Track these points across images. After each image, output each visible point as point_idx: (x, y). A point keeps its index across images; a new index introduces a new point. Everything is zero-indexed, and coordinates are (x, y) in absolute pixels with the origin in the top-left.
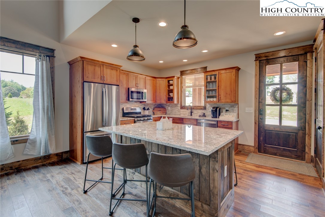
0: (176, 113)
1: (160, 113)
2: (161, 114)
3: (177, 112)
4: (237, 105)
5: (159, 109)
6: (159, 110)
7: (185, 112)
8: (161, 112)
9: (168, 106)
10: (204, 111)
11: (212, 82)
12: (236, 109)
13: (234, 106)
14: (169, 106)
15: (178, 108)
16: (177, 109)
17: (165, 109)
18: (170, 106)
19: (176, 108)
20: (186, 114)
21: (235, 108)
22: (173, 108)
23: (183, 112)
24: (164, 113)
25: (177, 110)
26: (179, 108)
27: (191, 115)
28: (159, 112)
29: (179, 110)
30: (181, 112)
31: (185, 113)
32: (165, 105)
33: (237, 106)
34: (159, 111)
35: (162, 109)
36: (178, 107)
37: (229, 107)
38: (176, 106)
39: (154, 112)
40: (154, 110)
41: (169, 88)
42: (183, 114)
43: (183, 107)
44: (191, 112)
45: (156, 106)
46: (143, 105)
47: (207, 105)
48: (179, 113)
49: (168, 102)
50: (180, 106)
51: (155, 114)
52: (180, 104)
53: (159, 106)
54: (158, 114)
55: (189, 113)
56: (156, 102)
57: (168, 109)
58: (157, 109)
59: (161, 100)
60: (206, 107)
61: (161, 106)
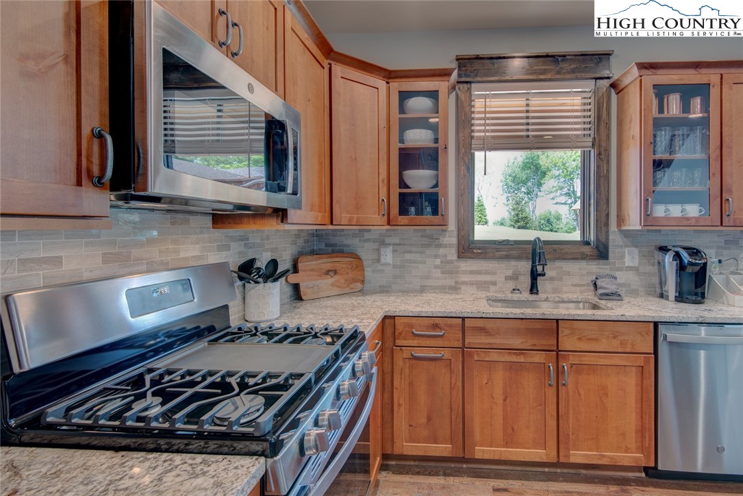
0: (428, 283)
1: (333, 285)
2: (336, 291)
3: (437, 273)
5: (324, 263)
6: (328, 266)
7: (487, 273)
8: (336, 277)
9: (374, 241)
10: (596, 267)
14: (383, 244)
15: (442, 251)
16: (436, 256)
17: (358, 258)
18: (387, 240)
19: (429, 251)
20: (494, 283)
22: (408, 256)
23: (479, 273)
24: (354, 281)
25: (438, 261)
26: (452, 254)
27: (534, 289)
28: (330, 280)
29: (451, 262)
30: (465, 272)
31: (488, 278)
32: (354, 236)
34: (327, 272)
35: (342, 263)
36: (440, 246)
38: (425, 240)
39: (296, 287)
40: (296, 269)
42: (471, 283)
43: (469, 248)
44: (535, 276)
46: (233, 239)
47: (611, 237)
48: (452, 283)
49: (403, 219)
50: (454, 241)
51: (304, 295)
52: (455, 234)
53: (314, 245)
54: (322, 294)
55: (515, 277)
56: (332, 223)
57: (378, 260)
58: (317, 262)
59: (358, 208)
60: (606, 247)
61: (327, 245)
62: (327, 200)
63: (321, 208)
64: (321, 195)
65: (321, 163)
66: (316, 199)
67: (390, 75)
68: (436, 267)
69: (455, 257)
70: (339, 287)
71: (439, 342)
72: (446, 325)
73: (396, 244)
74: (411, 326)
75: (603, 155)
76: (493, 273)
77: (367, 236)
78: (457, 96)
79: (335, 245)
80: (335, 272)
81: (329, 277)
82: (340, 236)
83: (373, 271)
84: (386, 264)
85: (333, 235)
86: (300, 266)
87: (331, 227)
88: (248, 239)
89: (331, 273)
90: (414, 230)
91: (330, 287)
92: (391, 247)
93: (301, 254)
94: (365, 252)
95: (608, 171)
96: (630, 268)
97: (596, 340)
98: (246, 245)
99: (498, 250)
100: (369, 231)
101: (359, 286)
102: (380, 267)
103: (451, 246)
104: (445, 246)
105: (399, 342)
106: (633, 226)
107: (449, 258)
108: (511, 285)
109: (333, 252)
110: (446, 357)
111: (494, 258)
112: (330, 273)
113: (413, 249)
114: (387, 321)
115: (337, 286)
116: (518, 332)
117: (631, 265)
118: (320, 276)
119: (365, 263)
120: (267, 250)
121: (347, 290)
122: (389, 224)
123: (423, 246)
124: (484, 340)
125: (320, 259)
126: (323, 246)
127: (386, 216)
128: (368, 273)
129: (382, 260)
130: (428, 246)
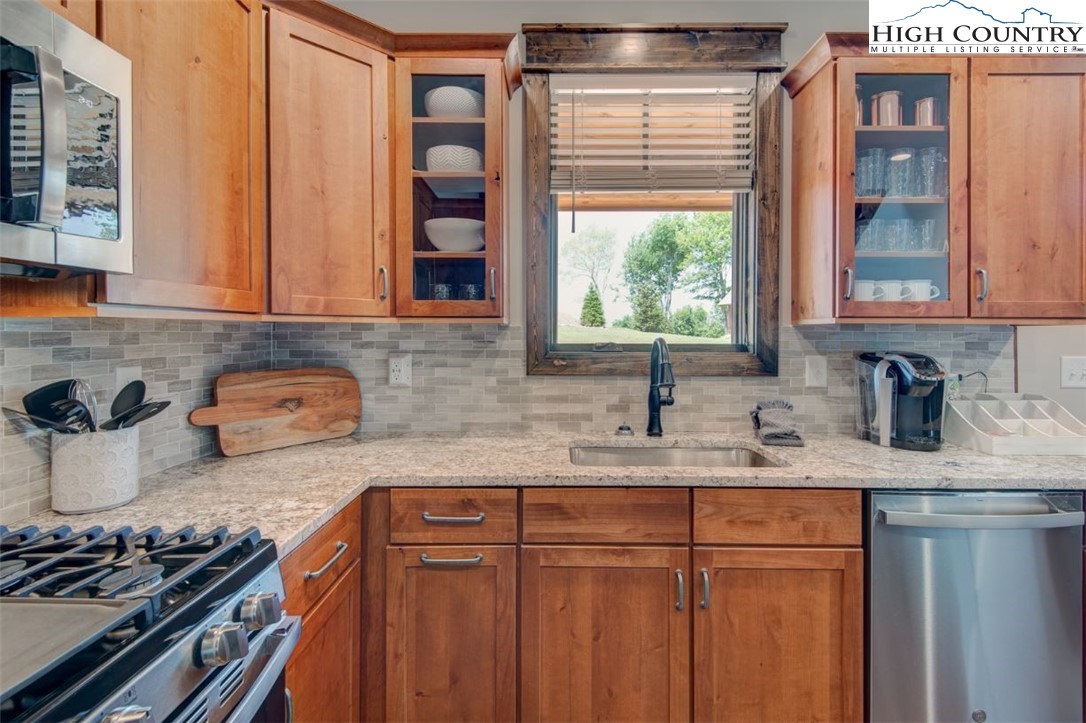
0: (474, 418)
1: (293, 426)
2: (301, 437)
3: (491, 401)
4: (1006, 339)
5: (277, 386)
7: (577, 400)
8: (303, 412)
9: (380, 346)
10: (757, 389)
12: (1002, 365)
13: (992, 346)
14: (395, 351)
15: (499, 363)
16: (489, 372)
17: (350, 376)
18: (403, 345)
19: (479, 364)
20: (588, 418)
21: (998, 361)
22: (439, 372)
23: (563, 399)
24: (338, 417)
25: (492, 381)
26: (517, 367)
27: (654, 428)
28: (287, 417)
29: (515, 382)
30: (539, 399)
31: (578, 409)
32: (344, 337)
33: (1009, 348)
34: (282, 403)
35: (314, 385)
36: (496, 354)
37: (956, 354)
38: (471, 345)
40: (212, 399)
41: (420, 162)
42: (550, 418)
43: (545, 358)
44: (655, 404)
45: (232, 349)
47: (782, 338)
48: (517, 419)
49: (422, 306)
50: (520, 345)
51: (228, 447)
52: (522, 332)
53: (269, 353)
54: (267, 444)
55: (622, 407)
56: (269, 311)
57: (386, 380)
58: (259, 385)
59: (328, 282)
60: (774, 355)
61: (293, 354)
62: (258, 265)
63: (234, 279)
64: (236, 254)
66: (219, 260)
67: (395, 44)
68: (489, 390)
69: (521, 373)
70: (307, 429)
71: (474, 534)
72: (488, 502)
73: (418, 352)
74: (421, 505)
75: (769, 202)
76: (586, 400)
77: (366, 337)
78: (525, 94)
79: (308, 354)
80: (299, 402)
81: (283, 410)
82: (319, 337)
83: (378, 399)
84: (399, 387)
85: (305, 337)
86: (221, 392)
87: (266, 318)
88: (68, 340)
89: (291, 406)
90: (451, 325)
91: (287, 430)
92: (409, 357)
93: (231, 370)
94: (364, 365)
95: (777, 226)
96: (813, 390)
97: (760, 523)
99: (595, 361)
100: (370, 327)
101: (350, 426)
102: (389, 392)
103: (514, 354)
104: (505, 354)
105: (397, 537)
106: (821, 318)
107: (511, 375)
108: (617, 420)
109: (305, 365)
110: (487, 561)
111: (587, 374)
112: (288, 404)
113: (450, 360)
114: (376, 496)
115: (301, 428)
116: (619, 512)
117: (815, 384)
118: (265, 410)
119: (363, 385)
120: (131, 363)
121: (324, 435)
122: (394, 313)
123: (467, 354)
124: (558, 528)
125: (266, 378)
126: (286, 357)
127: (388, 300)
128: (369, 403)
129: (392, 380)
130: (475, 354)
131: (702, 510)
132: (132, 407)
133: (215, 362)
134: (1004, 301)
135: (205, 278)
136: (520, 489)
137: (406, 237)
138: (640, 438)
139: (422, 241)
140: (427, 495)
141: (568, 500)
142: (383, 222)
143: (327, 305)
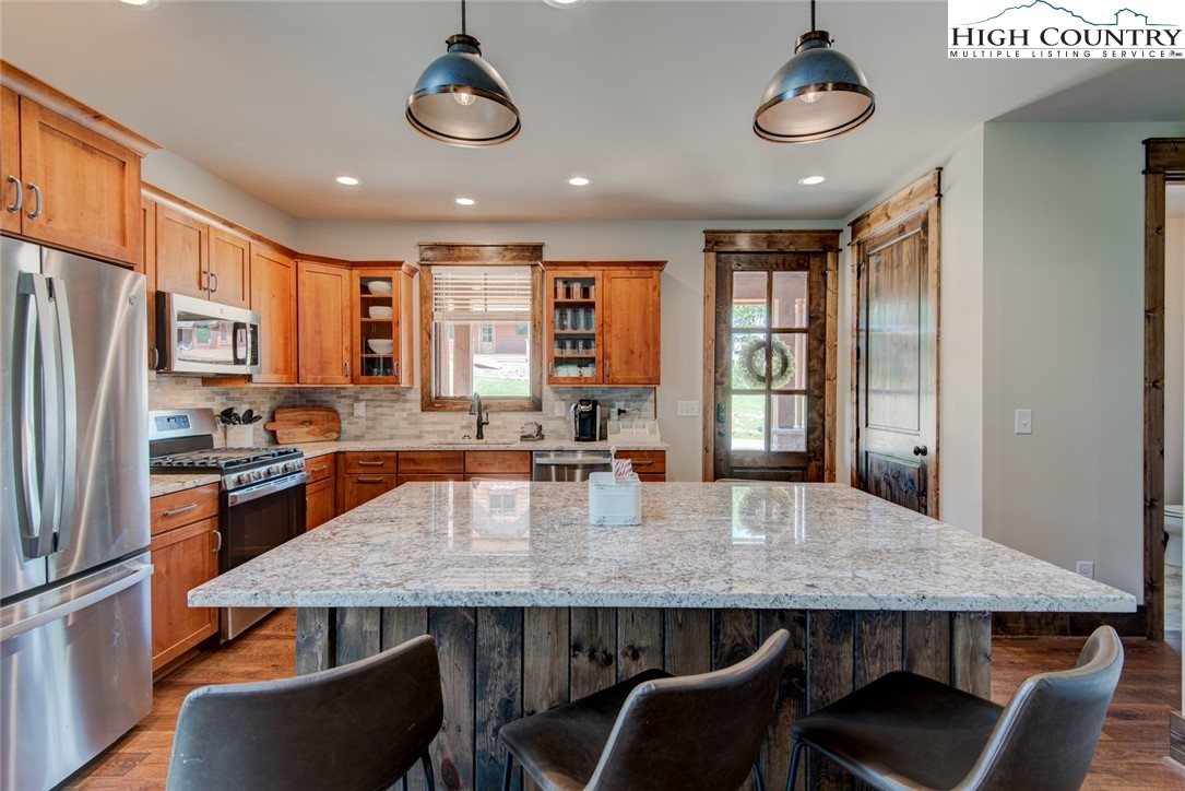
0: (395, 432)
1: (308, 433)
2: (311, 438)
3: (404, 424)
4: (650, 393)
5: (302, 415)
6: (302, 418)
7: (446, 423)
8: (312, 427)
9: (350, 397)
10: (532, 417)
11: (575, 306)
12: (649, 405)
13: (643, 397)
14: (358, 400)
15: (408, 405)
16: (403, 410)
17: (336, 412)
18: (361, 397)
19: (397, 406)
20: (452, 432)
21: (647, 403)
22: (378, 410)
23: (438, 423)
24: (330, 431)
25: (405, 414)
26: (417, 407)
27: (480, 435)
28: (305, 429)
29: (416, 415)
30: (427, 423)
31: (447, 428)
32: (332, 393)
33: (652, 397)
34: (303, 423)
35: (317, 415)
36: (406, 401)
37: (627, 400)
38: (394, 397)
39: (273, 433)
40: (273, 419)
41: (365, 313)
42: (433, 432)
43: (431, 403)
44: (480, 425)
45: (280, 398)
46: (217, 394)
47: (544, 393)
48: (417, 432)
49: (365, 378)
50: (419, 397)
52: (420, 390)
53: (296, 401)
54: (296, 440)
55: (469, 427)
56: (298, 383)
57: (353, 414)
58: (293, 414)
59: (322, 370)
60: (540, 401)
61: (307, 401)
62: (294, 365)
63: (286, 371)
64: (286, 362)
65: (286, 339)
66: (281, 365)
67: (353, 265)
68: (404, 419)
69: (419, 410)
70: (314, 435)
71: (379, 470)
72: (385, 457)
73: (368, 400)
74: (359, 459)
75: (537, 327)
76: (450, 423)
77: (343, 393)
78: (420, 276)
79: (315, 401)
80: (311, 423)
81: (304, 426)
82: (320, 393)
83: (349, 423)
84: (358, 417)
85: (314, 393)
86: (277, 416)
87: (297, 385)
88: (228, 394)
92: (364, 403)
93: (280, 407)
94: (342, 407)
95: (541, 340)
96: (559, 418)
97: (491, 465)
98: (227, 398)
99: (455, 404)
100: (345, 388)
101: (335, 435)
102: (354, 420)
103: (415, 401)
104: (411, 401)
105: (349, 471)
107: (414, 411)
108: (465, 432)
109: (313, 406)
110: (385, 480)
111: (451, 410)
112: (306, 423)
113: (384, 404)
114: (341, 456)
115: (311, 434)
116: (437, 460)
117: (560, 415)
118: (295, 425)
119: (341, 417)
120: (245, 403)
121: (322, 438)
122: (352, 382)
123: (392, 401)
124: (413, 467)
125: (296, 411)
126: (305, 403)
127: (349, 377)
128: (344, 425)
129: (355, 414)
130: (396, 401)
131: (468, 460)
132: (249, 418)
133: (274, 404)
134: (619, 377)
135: (277, 372)
136: (397, 452)
137: (358, 348)
138: (474, 440)
139: (368, 349)
140: (360, 455)
141: (416, 457)
142: (347, 342)
143: (322, 380)
